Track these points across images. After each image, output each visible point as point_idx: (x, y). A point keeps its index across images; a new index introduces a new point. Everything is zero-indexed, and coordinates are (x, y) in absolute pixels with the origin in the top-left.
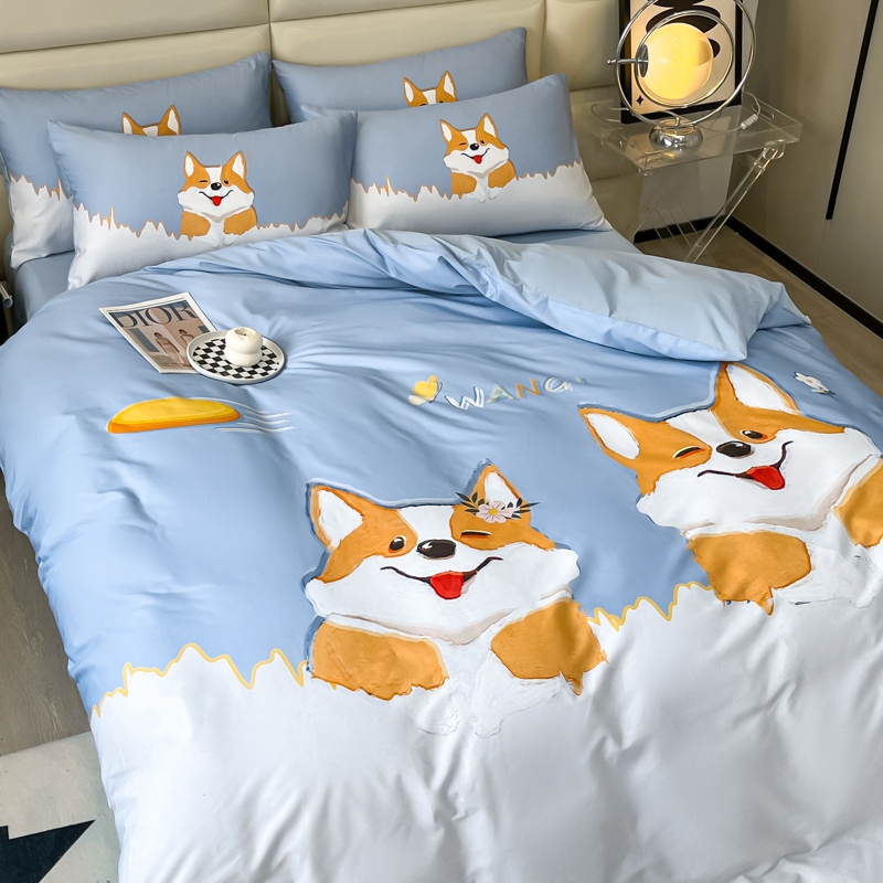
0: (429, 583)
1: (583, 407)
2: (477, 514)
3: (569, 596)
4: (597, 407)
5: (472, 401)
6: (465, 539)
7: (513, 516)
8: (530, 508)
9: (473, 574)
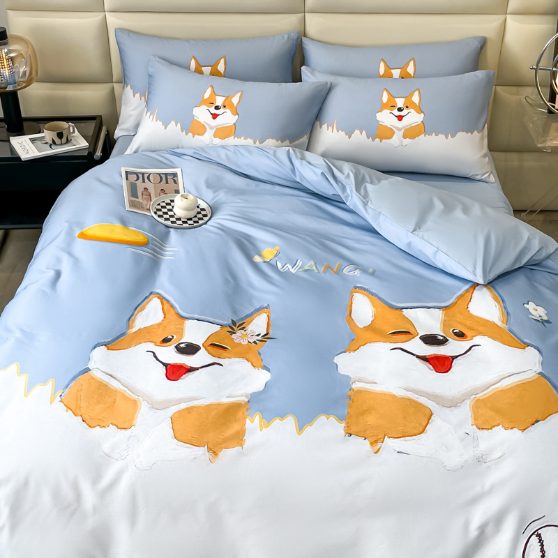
0: (166, 367)
1: (356, 287)
2: (233, 336)
3: (247, 400)
4: (365, 289)
5: (290, 267)
6: (210, 348)
7: (254, 342)
8: (269, 340)
9: (197, 369)
